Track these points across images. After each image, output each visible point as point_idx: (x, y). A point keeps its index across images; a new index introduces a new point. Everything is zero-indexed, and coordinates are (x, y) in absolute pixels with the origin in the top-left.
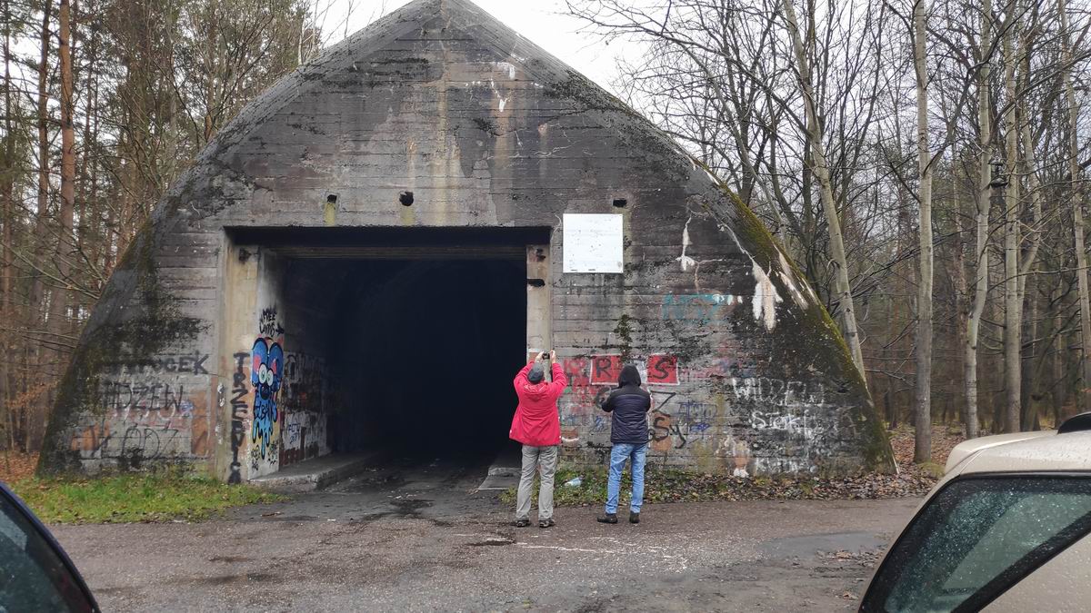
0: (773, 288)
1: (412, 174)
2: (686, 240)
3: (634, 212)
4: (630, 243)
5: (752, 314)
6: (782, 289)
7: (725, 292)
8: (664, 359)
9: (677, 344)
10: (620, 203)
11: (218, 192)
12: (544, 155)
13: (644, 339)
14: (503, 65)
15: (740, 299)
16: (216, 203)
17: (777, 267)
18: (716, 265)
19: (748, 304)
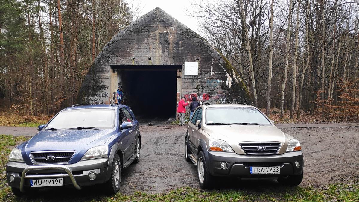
0: (231, 79)
1: (151, 53)
2: (212, 68)
3: (201, 61)
4: (199, 69)
5: (226, 84)
6: (233, 79)
7: (220, 80)
8: (207, 94)
9: (209, 91)
10: (197, 59)
11: (109, 57)
12: (180, 48)
13: (202, 90)
14: (171, 27)
15: (223, 81)
16: (108, 60)
17: (232, 74)
18: (218, 74)
19: (225, 82)
